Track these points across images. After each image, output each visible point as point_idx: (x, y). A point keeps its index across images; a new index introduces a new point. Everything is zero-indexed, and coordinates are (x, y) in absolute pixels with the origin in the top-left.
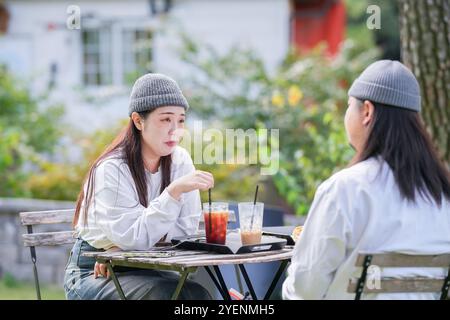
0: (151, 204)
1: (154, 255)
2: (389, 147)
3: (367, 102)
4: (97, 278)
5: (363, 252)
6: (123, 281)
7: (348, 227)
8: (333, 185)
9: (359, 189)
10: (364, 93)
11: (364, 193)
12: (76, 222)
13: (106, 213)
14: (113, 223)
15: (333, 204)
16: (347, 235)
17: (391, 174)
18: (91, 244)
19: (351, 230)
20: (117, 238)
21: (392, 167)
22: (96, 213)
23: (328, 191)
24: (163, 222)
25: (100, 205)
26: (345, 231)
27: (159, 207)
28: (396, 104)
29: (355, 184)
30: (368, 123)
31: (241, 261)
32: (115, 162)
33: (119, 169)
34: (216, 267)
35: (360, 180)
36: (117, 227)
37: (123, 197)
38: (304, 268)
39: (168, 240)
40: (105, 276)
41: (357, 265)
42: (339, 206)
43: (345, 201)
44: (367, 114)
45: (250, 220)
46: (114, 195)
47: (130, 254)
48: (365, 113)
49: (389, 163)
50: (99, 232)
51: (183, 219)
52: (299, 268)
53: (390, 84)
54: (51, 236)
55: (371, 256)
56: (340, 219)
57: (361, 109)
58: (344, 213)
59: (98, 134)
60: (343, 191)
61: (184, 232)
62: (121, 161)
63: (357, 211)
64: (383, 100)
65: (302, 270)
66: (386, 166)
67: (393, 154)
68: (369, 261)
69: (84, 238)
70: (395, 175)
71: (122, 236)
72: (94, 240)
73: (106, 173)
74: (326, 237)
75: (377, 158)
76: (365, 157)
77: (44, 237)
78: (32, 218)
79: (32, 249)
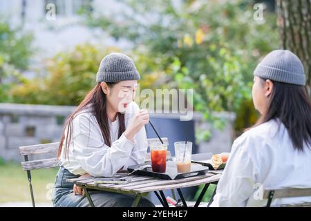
0: (113, 144)
1: (116, 182)
2: (285, 113)
3: (268, 80)
4: (76, 195)
5: (267, 189)
6: (94, 198)
7: (256, 170)
8: (245, 140)
9: (264, 143)
10: (266, 74)
11: (267, 146)
12: (59, 155)
13: (81, 151)
14: (86, 158)
15: (245, 154)
16: (256, 176)
17: (286, 132)
18: (71, 171)
19: (259, 172)
20: (90, 169)
21: (287, 127)
22: (74, 151)
23: (242, 144)
24: (122, 157)
25: (77, 146)
26: (254, 173)
27: (119, 147)
28: (289, 82)
29: (261, 140)
30: (269, 96)
31: (178, 186)
32: (87, 115)
33: (89, 120)
34: (161, 192)
35: (264, 136)
36: (89, 162)
37: (93, 140)
38: (225, 198)
39: (125, 169)
40: (81, 194)
41: (264, 198)
42: (249, 155)
43: (254, 152)
44: (268, 89)
45: (182, 154)
46: (87, 139)
47: (100, 182)
48: (266, 88)
49: (285, 124)
50: (77, 163)
51: (135, 152)
52: (222, 198)
53: (284, 67)
54: (41, 162)
55: (274, 191)
56: (251, 164)
57: (263, 85)
58: (253, 160)
59: (59, 56)
60: (252, 144)
61: (136, 162)
62: (91, 114)
63: (263, 159)
64: (279, 79)
65: (224, 199)
66: (282, 126)
67: (287, 117)
68: (272, 195)
69: (66, 167)
70: (289, 133)
71: (93, 168)
72: (73, 169)
73: (80, 124)
74: (241, 177)
75: (276, 121)
76: (267, 120)
77: (36, 163)
78: (28, 151)
79: (29, 172)
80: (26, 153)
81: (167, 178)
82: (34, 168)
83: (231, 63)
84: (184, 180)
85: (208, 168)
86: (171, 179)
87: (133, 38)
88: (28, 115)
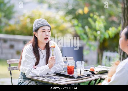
77: (14, 68)
78: (11, 62)
79: (11, 72)
80: (10, 63)
81: (73, 77)
82: (13, 70)
83: (99, 22)
84: (81, 79)
85: (91, 73)
86: (75, 78)
87: (57, 8)
88: (11, 40)
